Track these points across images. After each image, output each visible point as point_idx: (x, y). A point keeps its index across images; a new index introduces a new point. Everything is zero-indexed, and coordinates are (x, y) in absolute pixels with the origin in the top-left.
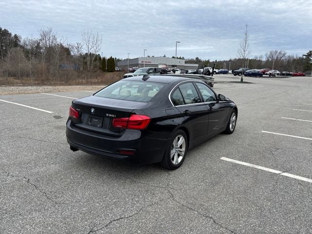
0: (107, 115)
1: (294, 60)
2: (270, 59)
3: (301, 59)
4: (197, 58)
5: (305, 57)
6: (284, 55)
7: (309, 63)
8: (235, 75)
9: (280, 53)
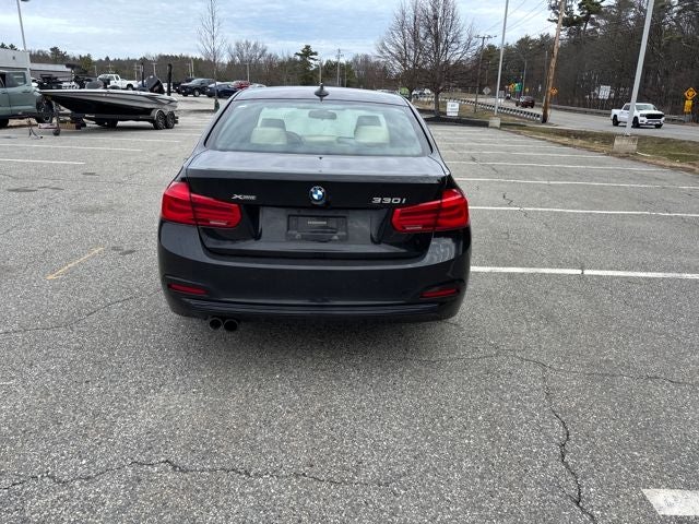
0: (378, 200)
1: (282, 64)
2: (238, 60)
3: (292, 62)
4: (55, 50)
5: (298, 58)
6: (264, 51)
7: (308, 71)
8: (185, 95)
9: (255, 46)
